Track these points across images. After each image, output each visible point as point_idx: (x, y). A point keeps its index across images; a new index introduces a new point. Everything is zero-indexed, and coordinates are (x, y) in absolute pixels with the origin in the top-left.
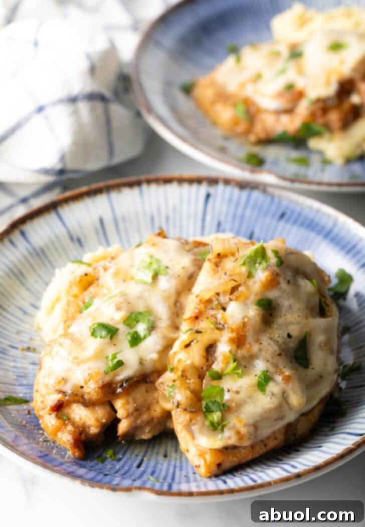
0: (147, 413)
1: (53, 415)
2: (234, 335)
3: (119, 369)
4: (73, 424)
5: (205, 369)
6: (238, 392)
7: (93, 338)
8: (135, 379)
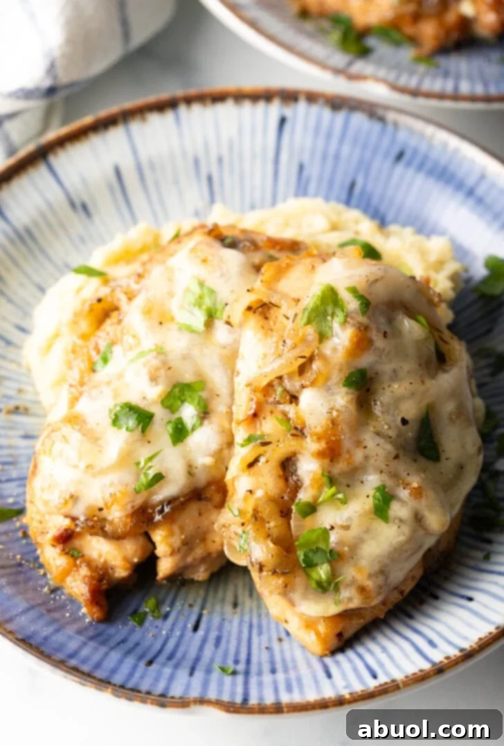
0: (202, 546)
1: (58, 550)
2: (322, 445)
3: (156, 487)
4: (89, 564)
5: (286, 498)
6: (347, 528)
7: (115, 429)
8: (182, 499)
